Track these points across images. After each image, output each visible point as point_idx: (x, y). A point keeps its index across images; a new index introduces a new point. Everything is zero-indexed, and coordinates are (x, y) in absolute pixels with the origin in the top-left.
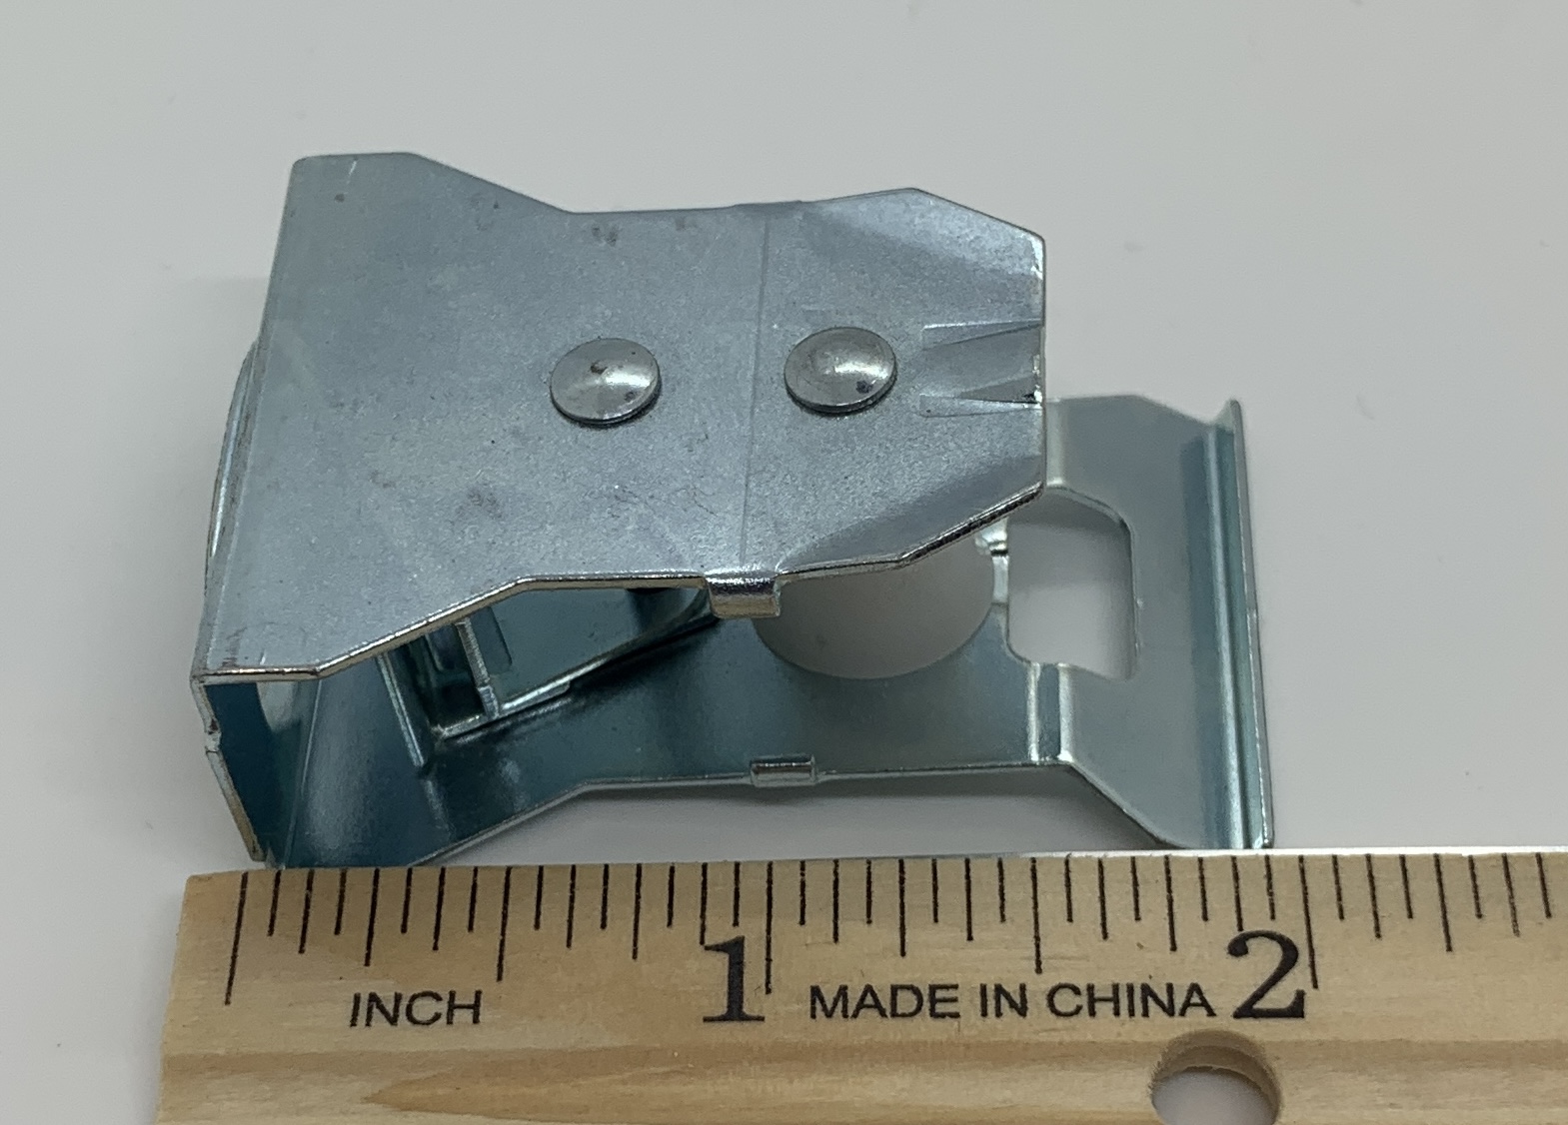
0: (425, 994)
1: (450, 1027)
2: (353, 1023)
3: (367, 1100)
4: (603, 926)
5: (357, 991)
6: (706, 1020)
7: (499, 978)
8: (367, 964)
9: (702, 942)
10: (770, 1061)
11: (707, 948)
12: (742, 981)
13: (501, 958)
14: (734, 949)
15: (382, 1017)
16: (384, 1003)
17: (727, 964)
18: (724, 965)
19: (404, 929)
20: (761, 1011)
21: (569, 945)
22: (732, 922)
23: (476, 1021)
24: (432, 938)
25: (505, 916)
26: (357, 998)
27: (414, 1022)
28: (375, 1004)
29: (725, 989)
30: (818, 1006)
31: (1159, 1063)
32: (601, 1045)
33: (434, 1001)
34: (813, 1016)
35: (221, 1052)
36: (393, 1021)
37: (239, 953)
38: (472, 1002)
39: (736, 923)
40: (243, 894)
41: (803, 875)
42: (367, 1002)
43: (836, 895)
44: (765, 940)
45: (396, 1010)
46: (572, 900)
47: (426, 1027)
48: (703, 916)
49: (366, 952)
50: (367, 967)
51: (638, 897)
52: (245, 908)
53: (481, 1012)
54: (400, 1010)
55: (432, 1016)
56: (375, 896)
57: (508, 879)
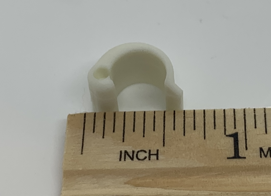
0: (141, 151)
1: (150, 161)
2: (120, 160)
3: (125, 183)
4: (195, 129)
5: (121, 150)
6: (228, 158)
7: (164, 146)
8: (123, 141)
9: (225, 134)
10: (248, 171)
11: (227, 136)
12: (238, 146)
13: (164, 139)
14: (235, 136)
15: (129, 158)
16: (130, 154)
17: (233, 141)
18: (232, 141)
19: (134, 131)
20: (244, 155)
21: (184, 135)
22: (234, 128)
23: (157, 159)
24: (143, 132)
25: (164, 127)
26: (121, 152)
27: (139, 159)
28: (126, 154)
29: (233, 148)
30: (262, 154)
32: (196, 166)
33: (145, 153)
34: (261, 157)
35: (81, 169)
36: (132, 159)
37: (85, 138)
38: (156, 153)
39: (235, 128)
40: (85, 120)
41: (255, 113)
42: (124, 153)
43: (265, 119)
44: (244, 133)
45: (133, 156)
46: (184, 121)
47: (142, 161)
48: (225, 126)
49: (123, 138)
50: (123, 143)
51: (205, 120)
52: (86, 124)
53: (159, 156)
54: (134, 155)
55: (144, 157)
56: (124, 120)
57: (164, 115)
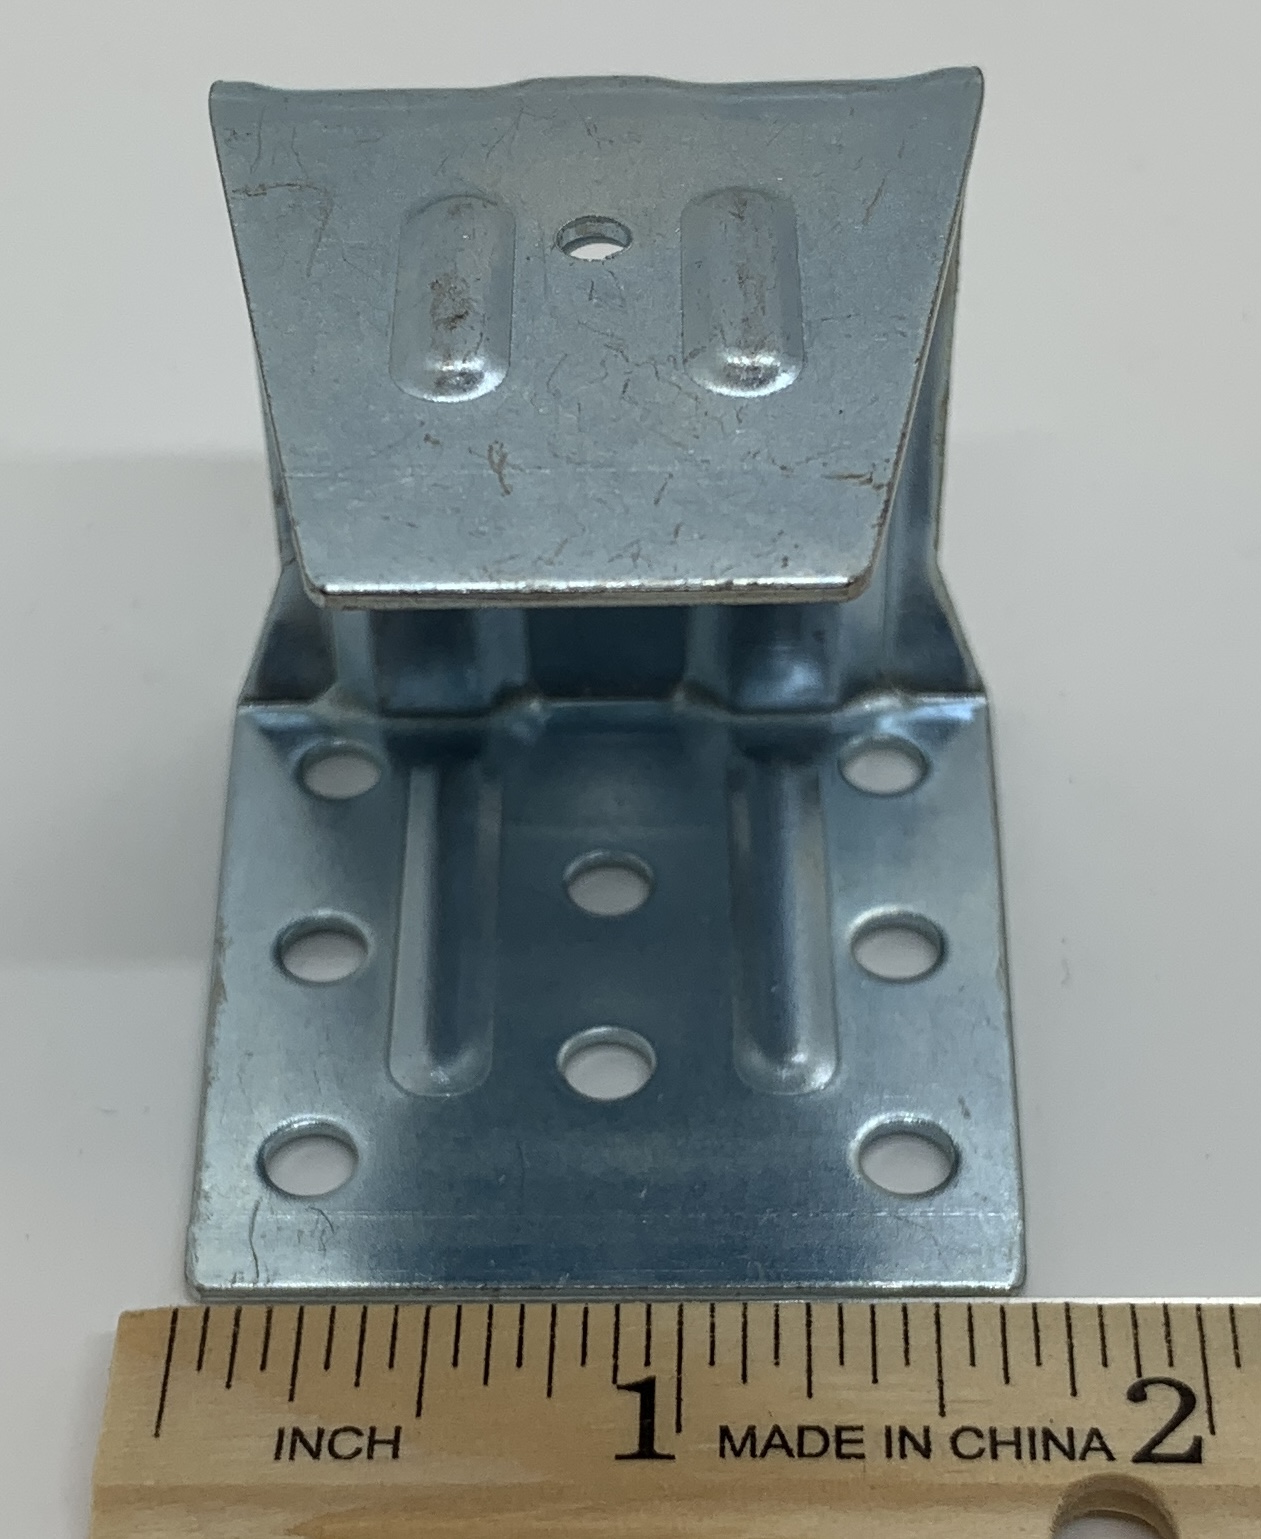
0: (346, 1430)
1: (372, 1462)
2: (277, 1457)
3: (289, 1532)
4: (519, 1364)
5: (281, 1426)
6: (619, 1457)
7: (418, 1414)
8: (291, 1399)
9: (615, 1381)
10: (680, 1499)
11: (619, 1387)
12: (653, 1422)
13: (420, 1394)
14: (646, 1389)
15: (306, 1451)
16: (308, 1440)
17: (638, 1404)
18: (635, 1403)
19: (327, 1366)
20: (671, 1448)
21: (486, 1382)
22: (643, 1363)
23: (395, 1455)
24: (355, 1372)
25: (424, 1354)
26: (281, 1433)
27: (336, 1456)
28: (298, 1441)
30: (727, 1445)
31: (1059, 1506)
32: (515, 1482)
33: (355, 1436)
34: (722, 1454)
35: (150, 1483)
36: (315, 1454)
37: (169, 1387)
38: (391, 1437)
39: (647, 1363)
40: (173, 1330)
41: (712, 1316)
42: (290, 1437)
43: (745, 1337)
44: (675, 1380)
45: (319, 1445)
46: (489, 1338)
47: (347, 1461)
48: (616, 1356)
49: (290, 1387)
50: (290, 1403)
51: (553, 1337)
52: (175, 1345)
53: (400, 1447)
54: (323, 1443)
55: (353, 1450)
56: (299, 1333)
57: (427, 1318)
